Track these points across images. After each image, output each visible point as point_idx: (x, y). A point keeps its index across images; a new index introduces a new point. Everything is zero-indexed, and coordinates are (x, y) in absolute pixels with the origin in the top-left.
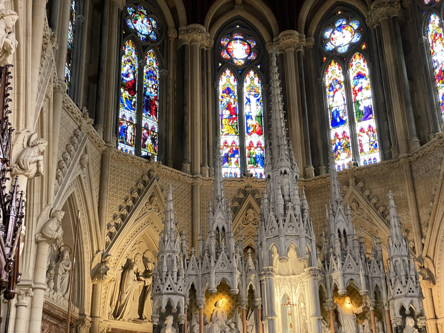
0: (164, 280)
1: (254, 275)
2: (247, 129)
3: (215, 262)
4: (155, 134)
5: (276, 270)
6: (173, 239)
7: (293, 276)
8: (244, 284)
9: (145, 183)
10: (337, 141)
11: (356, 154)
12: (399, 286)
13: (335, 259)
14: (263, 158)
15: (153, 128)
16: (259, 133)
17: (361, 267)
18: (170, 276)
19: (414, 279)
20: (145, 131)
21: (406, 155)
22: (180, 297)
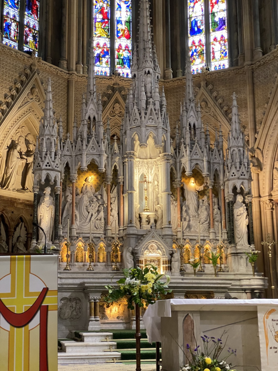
0: (43, 158)
1: (118, 158)
2: (117, 34)
3: (87, 146)
4: (36, 32)
5: (136, 154)
6: (51, 124)
7: (150, 160)
8: (110, 164)
9: (27, 76)
10: (194, 48)
11: (208, 61)
12: (234, 170)
13: (185, 147)
14: (130, 60)
15: (34, 26)
16: (128, 37)
17: (205, 154)
18: (48, 155)
19: (246, 165)
20: (27, 29)
21: (249, 63)
22: (57, 173)
